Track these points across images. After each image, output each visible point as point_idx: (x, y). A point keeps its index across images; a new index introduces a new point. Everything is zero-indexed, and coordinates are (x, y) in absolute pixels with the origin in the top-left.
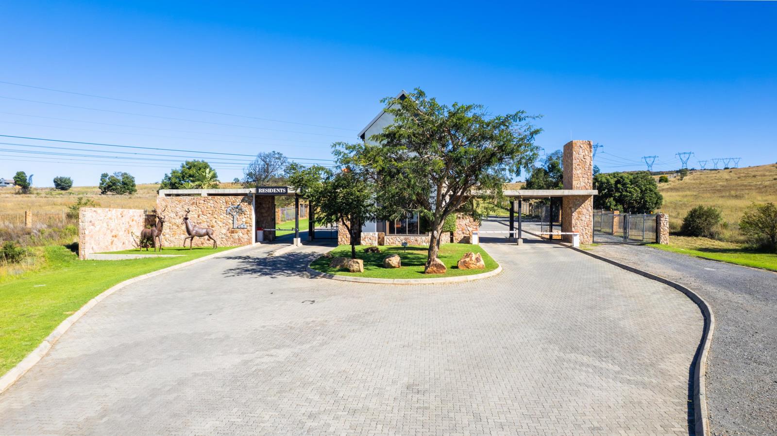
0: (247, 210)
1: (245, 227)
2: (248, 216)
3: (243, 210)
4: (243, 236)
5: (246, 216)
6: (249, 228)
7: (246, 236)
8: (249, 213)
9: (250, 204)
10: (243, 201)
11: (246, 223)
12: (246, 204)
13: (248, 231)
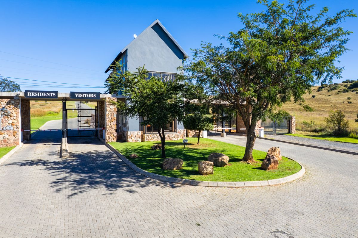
0: (14, 113)
1: (12, 128)
2: (15, 118)
3: (9, 112)
4: (9, 138)
5: (12, 118)
6: (15, 129)
7: (12, 138)
8: (15, 115)
9: (16, 106)
10: (8, 104)
11: (12, 125)
12: (12, 106)
13: (15, 132)
